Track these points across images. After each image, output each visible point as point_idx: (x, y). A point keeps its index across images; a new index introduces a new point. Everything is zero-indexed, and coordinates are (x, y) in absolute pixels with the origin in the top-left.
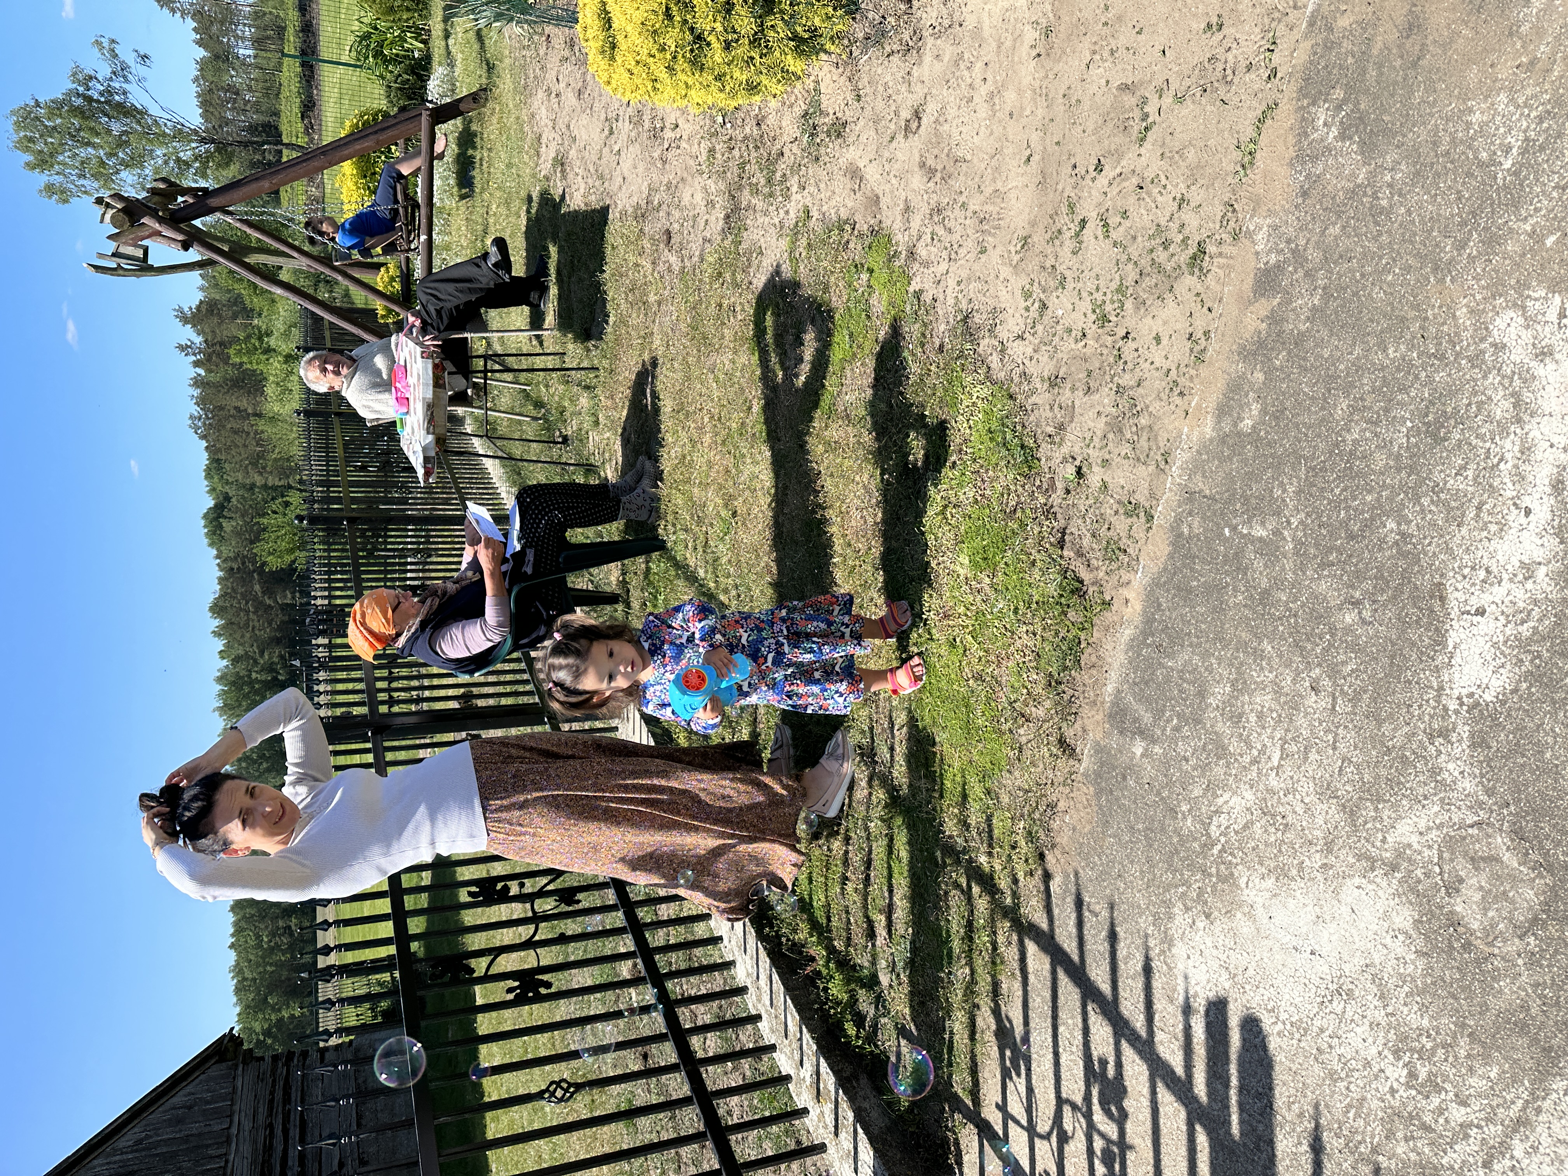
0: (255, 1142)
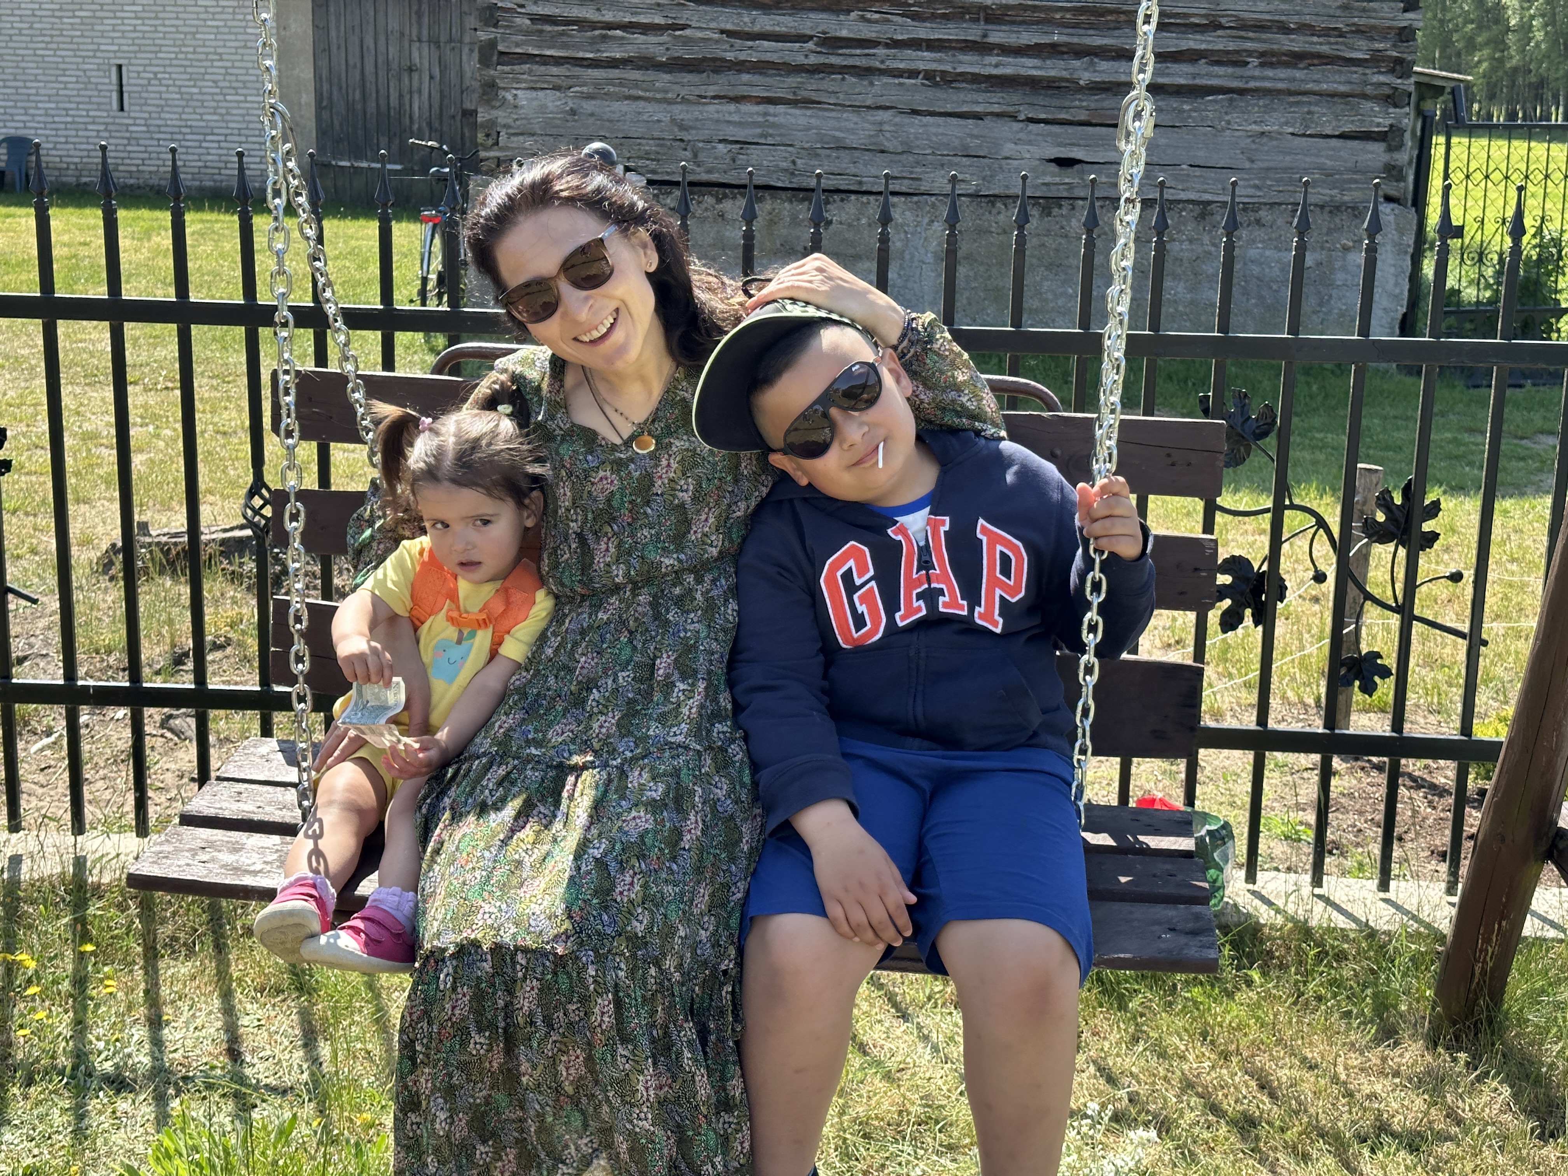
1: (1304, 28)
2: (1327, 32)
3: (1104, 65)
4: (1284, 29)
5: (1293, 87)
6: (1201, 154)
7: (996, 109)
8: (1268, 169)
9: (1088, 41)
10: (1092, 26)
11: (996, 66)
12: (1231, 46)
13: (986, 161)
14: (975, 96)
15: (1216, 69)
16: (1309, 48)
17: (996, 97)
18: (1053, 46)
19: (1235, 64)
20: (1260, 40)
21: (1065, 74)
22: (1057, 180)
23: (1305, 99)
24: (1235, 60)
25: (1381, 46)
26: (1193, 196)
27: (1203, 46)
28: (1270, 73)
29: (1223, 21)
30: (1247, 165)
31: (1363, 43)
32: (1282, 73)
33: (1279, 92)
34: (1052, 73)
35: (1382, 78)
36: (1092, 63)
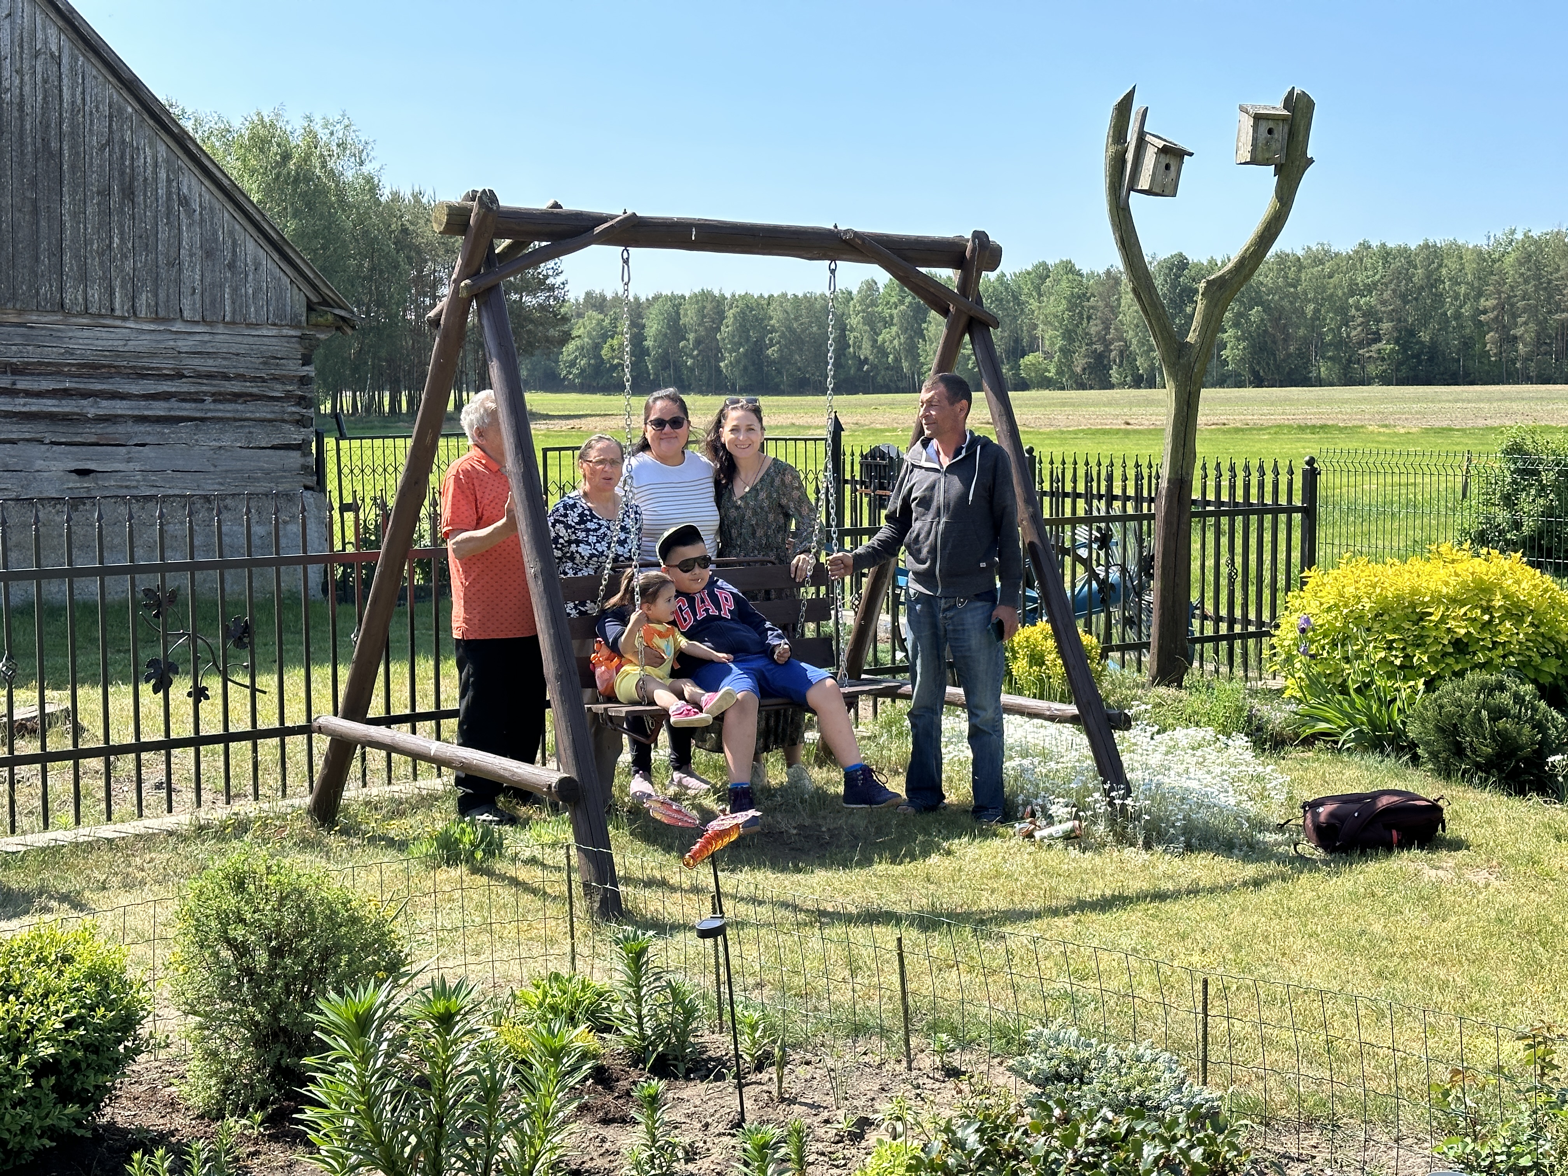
0: (153, 355)
1: (240, 377)
2: (254, 379)
3: (104, 403)
4: (226, 377)
5: (237, 415)
6: (181, 462)
7: (27, 436)
8: (227, 471)
9: (91, 387)
10: (91, 376)
11: (24, 405)
12: (193, 389)
13: (23, 474)
14: (10, 427)
15: (184, 405)
16: (245, 390)
17: (26, 427)
18: (65, 390)
19: (195, 401)
20: (211, 385)
21: (76, 410)
22: (78, 485)
23: (246, 423)
24: (196, 398)
25: (290, 388)
26: (177, 492)
27: (174, 390)
28: (221, 407)
29: (186, 373)
30: (212, 469)
31: (279, 386)
32: (229, 407)
33: (228, 419)
34: (67, 410)
35: (294, 409)
36: (96, 402)
